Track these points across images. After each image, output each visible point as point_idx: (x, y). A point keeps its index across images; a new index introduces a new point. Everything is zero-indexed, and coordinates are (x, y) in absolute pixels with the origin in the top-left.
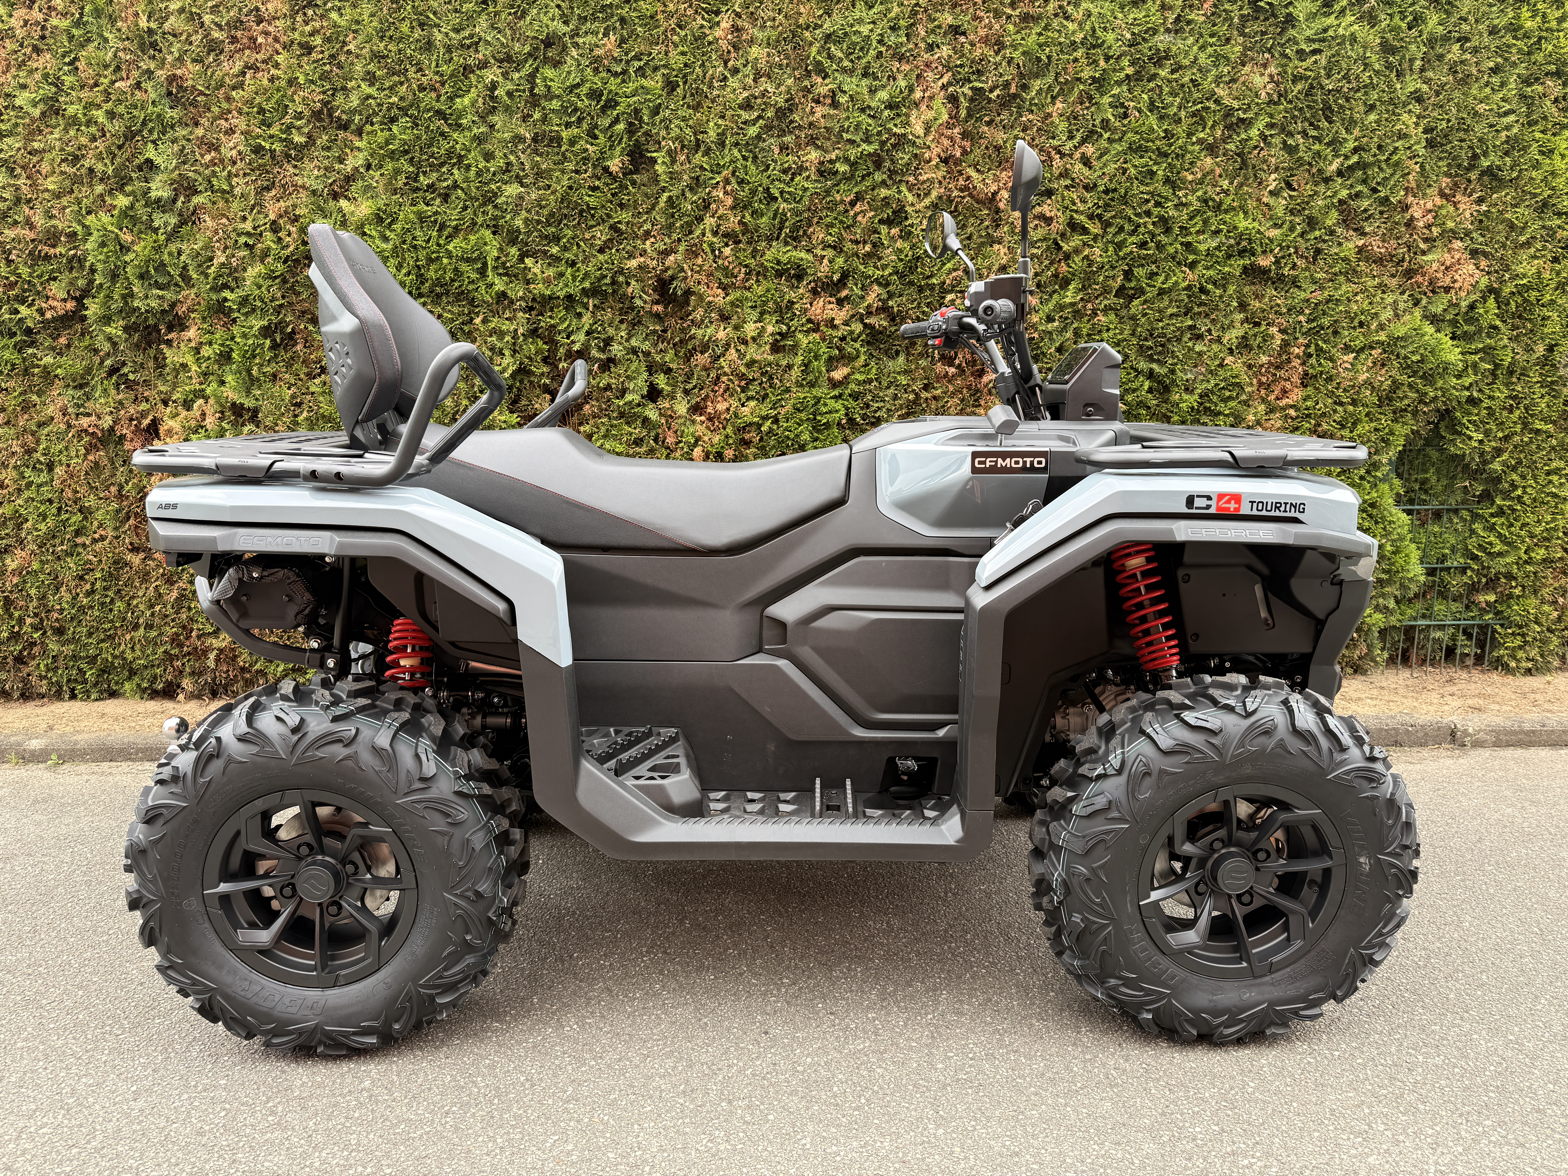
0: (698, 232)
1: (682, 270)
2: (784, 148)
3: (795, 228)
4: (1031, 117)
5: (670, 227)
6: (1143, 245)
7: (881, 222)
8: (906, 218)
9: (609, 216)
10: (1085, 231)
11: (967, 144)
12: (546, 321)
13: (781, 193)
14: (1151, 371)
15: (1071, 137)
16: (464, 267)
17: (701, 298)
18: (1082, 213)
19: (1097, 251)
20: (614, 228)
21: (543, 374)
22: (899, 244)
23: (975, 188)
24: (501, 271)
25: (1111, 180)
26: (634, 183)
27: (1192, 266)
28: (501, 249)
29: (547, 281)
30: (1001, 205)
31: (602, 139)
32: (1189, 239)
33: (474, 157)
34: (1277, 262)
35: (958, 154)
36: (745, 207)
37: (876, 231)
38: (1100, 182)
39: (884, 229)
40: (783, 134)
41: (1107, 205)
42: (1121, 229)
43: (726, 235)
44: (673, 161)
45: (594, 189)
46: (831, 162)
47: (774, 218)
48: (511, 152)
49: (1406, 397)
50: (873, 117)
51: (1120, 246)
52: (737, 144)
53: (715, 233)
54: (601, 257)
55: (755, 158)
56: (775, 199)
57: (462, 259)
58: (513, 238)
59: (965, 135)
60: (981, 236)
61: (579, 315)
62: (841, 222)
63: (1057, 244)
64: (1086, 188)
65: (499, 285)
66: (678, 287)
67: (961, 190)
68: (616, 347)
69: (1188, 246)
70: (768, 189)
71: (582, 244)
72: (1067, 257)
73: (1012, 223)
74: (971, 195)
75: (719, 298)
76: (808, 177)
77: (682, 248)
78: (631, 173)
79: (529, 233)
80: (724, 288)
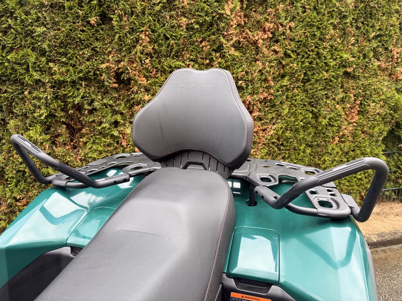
0: (133, 53)
1: (127, 69)
2: (171, 17)
3: (177, 52)
4: (271, 10)
5: (120, 50)
6: (311, 63)
7: (213, 50)
8: (223, 49)
9: (91, 44)
10: (290, 57)
11: (246, 20)
12: (62, 92)
13: (171, 36)
14: (313, 110)
15: (286, 19)
16: (16, 67)
17: (136, 81)
18: (289, 50)
19: (295, 65)
20: (93, 49)
21: (61, 116)
22: (220, 60)
23: (249, 38)
24: (37, 69)
25: (300, 37)
26: (102, 29)
27: (327, 71)
28: (37, 59)
29: (62, 74)
30: (259, 45)
31: (86, 8)
32: (326, 61)
33: (19, 12)
34: (354, 71)
35: (243, 24)
36: (155, 42)
37: (211, 54)
38: (296, 38)
39: (213, 53)
40: (171, 10)
41: (298, 47)
42: (303, 56)
43: (147, 54)
44: (121, 20)
45: (83, 31)
46: (192, 24)
47: (168, 47)
48: (39, 12)
49: (388, 118)
50: (209, 5)
51: (303, 63)
52: (150, 14)
53: (142, 53)
54: (88, 63)
55: (159, 20)
56: (168, 39)
57: (15, 63)
58: (43, 53)
59: (245, 16)
60: (251, 58)
61: (78, 89)
62: (197, 50)
63: (279, 61)
64: (291, 40)
65: (36, 76)
66: (124, 77)
67: (244, 39)
68: (96, 103)
69: (326, 63)
70: (165, 35)
71: (78, 57)
72: (283, 67)
73: (263, 53)
74: (247, 41)
75: (144, 82)
76: (182, 30)
77: (126, 60)
78: (101, 25)
79: (51, 51)
80: (147, 78)
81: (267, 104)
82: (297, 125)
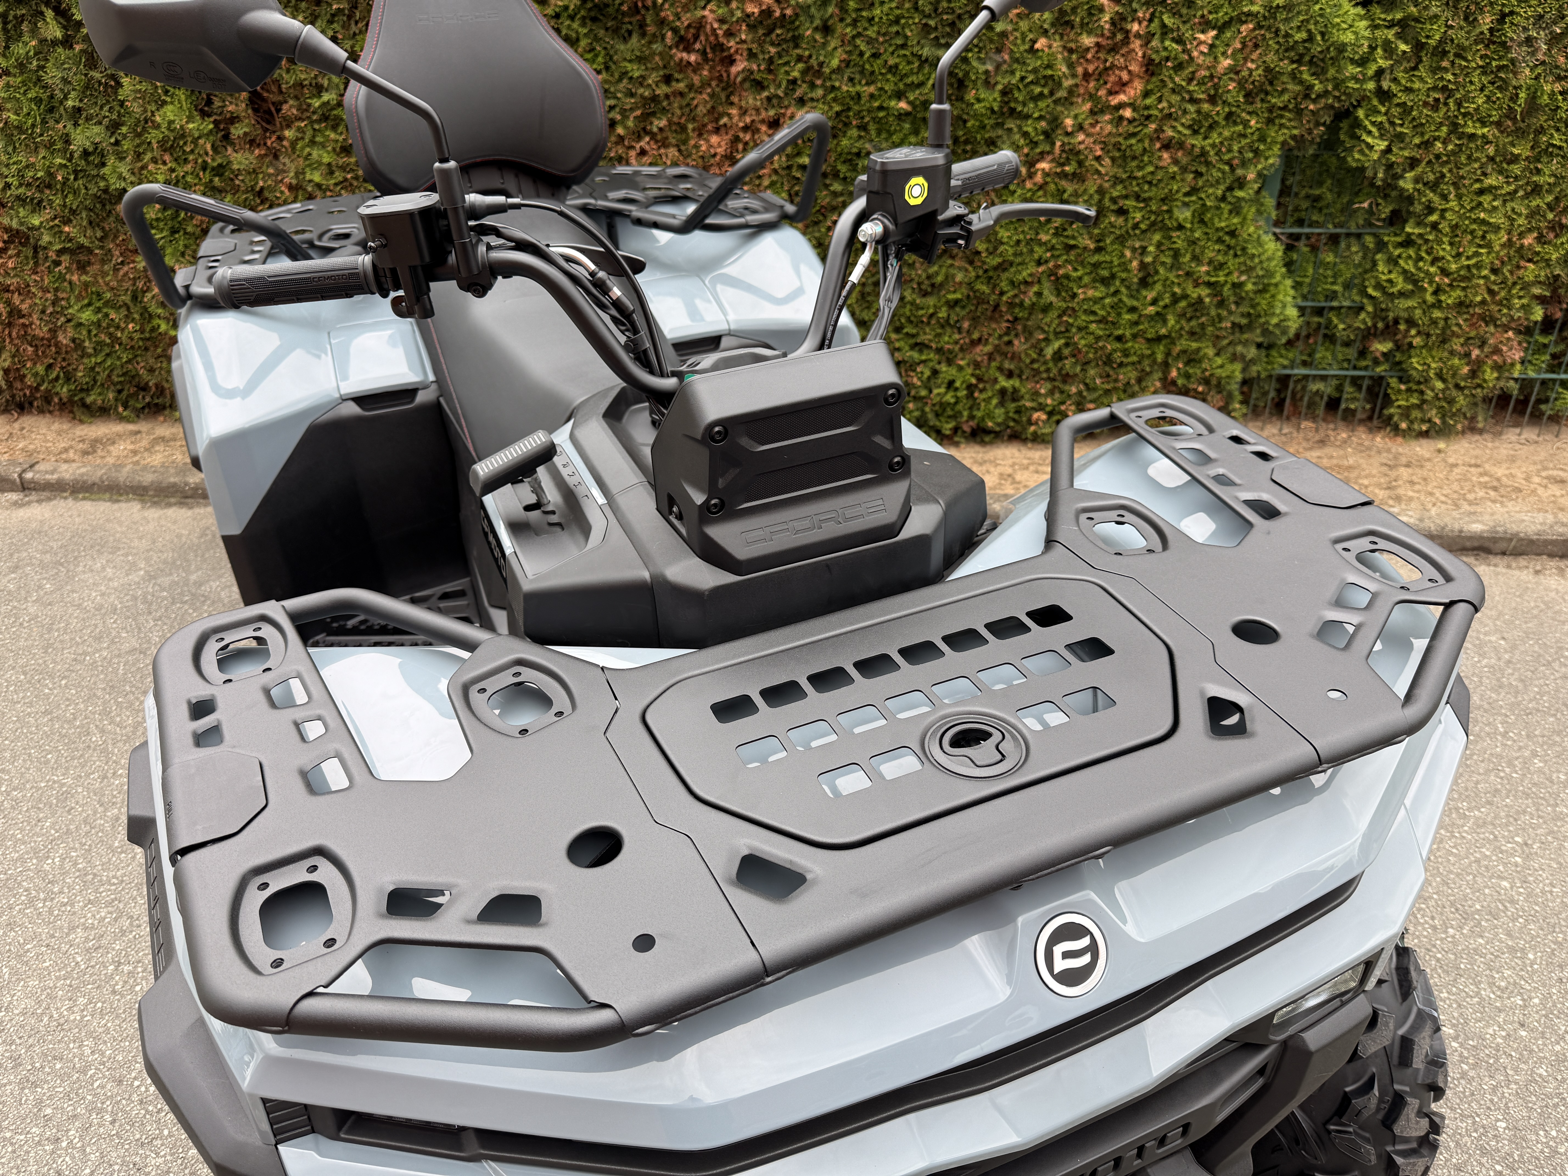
49: (1286, 90)
81: (773, 36)
82: (881, 108)
